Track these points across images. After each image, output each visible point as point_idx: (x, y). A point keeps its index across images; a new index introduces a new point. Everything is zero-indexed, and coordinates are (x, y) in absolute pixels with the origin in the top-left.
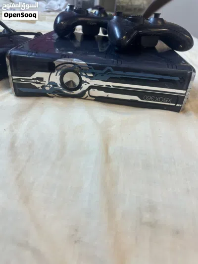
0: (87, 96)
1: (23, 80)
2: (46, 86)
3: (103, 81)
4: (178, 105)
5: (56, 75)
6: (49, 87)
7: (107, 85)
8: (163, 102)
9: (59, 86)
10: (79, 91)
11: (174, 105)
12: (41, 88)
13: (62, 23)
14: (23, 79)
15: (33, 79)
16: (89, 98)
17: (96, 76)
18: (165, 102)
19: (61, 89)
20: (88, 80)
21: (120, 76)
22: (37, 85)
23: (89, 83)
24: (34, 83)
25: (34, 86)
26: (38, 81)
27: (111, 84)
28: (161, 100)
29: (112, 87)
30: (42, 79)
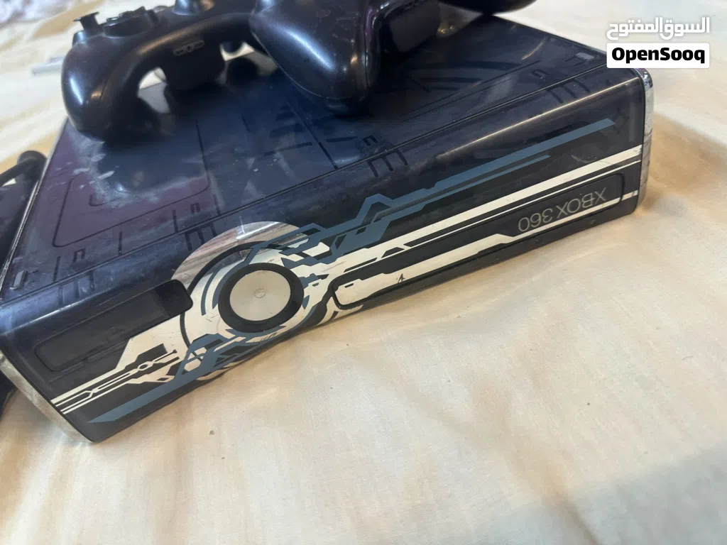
0: (335, 313)
1: (96, 390)
2: (186, 361)
3: (368, 246)
4: (626, 197)
5: (203, 312)
6: (197, 357)
7: (388, 253)
8: (582, 210)
9: (229, 335)
10: (302, 314)
11: (616, 201)
12: (171, 378)
13: (96, 95)
14: (93, 388)
15: (129, 368)
16: (341, 312)
17: (338, 245)
18: (588, 206)
19: (239, 339)
20: (319, 269)
21: (420, 207)
22: (152, 378)
23: (324, 277)
24: (135, 376)
25: (145, 384)
26: (150, 364)
27: (401, 242)
28: (575, 208)
29: (407, 248)
30: (159, 351)
